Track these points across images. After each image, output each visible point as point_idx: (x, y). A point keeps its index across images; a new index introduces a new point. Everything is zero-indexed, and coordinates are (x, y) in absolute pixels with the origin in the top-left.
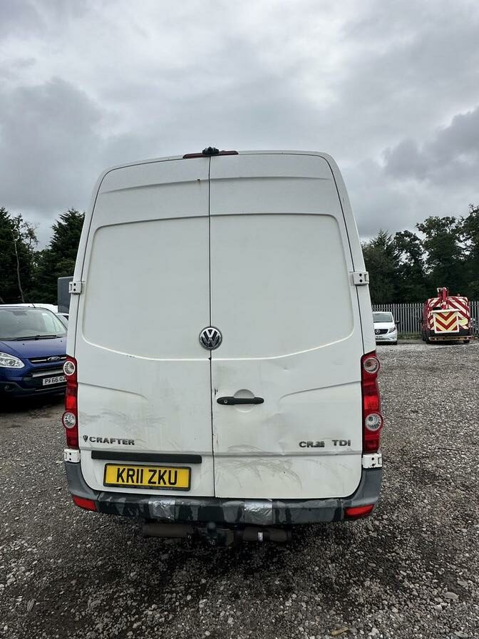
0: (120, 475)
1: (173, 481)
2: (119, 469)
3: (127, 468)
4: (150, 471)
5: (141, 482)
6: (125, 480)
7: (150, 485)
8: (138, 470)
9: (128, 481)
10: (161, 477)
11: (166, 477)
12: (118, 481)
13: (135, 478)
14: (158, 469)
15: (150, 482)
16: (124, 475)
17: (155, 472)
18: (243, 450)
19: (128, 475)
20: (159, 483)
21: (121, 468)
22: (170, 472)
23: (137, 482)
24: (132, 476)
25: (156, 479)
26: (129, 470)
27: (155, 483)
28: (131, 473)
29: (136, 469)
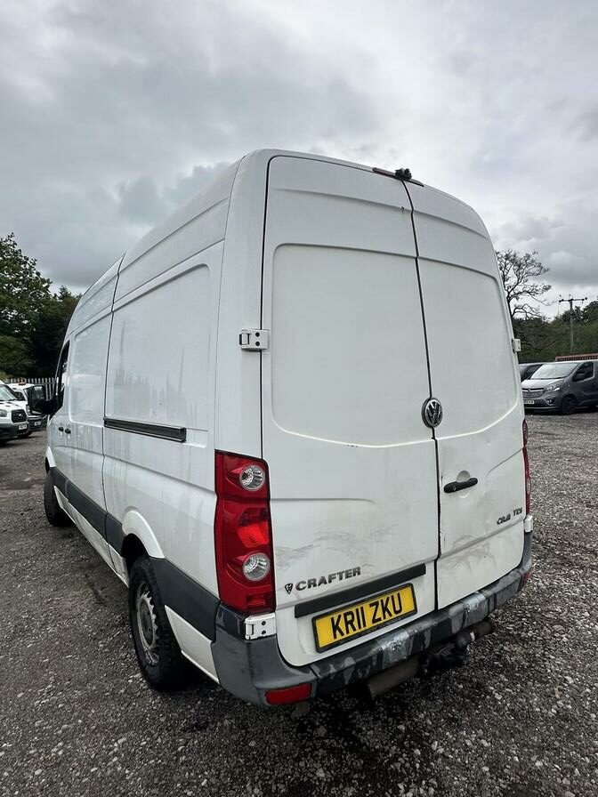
0: (335, 628)
1: (398, 608)
2: (332, 619)
3: (342, 613)
4: (371, 605)
5: (365, 626)
6: (344, 631)
7: (375, 624)
8: (357, 610)
9: (348, 632)
10: (385, 609)
11: (390, 607)
12: (335, 637)
13: (355, 623)
14: (379, 600)
15: (374, 621)
16: (342, 625)
17: (377, 604)
18: (463, 543)
19: (347, 623)
20: (385, 618)
21: (335, 616)
22: (392, 597)
23: (360, 627)
24: (351, 622)
25: (380, 614)
26: (346, 615)
27: (380, 619)
28: (349, 618)
29: (353, 610)
